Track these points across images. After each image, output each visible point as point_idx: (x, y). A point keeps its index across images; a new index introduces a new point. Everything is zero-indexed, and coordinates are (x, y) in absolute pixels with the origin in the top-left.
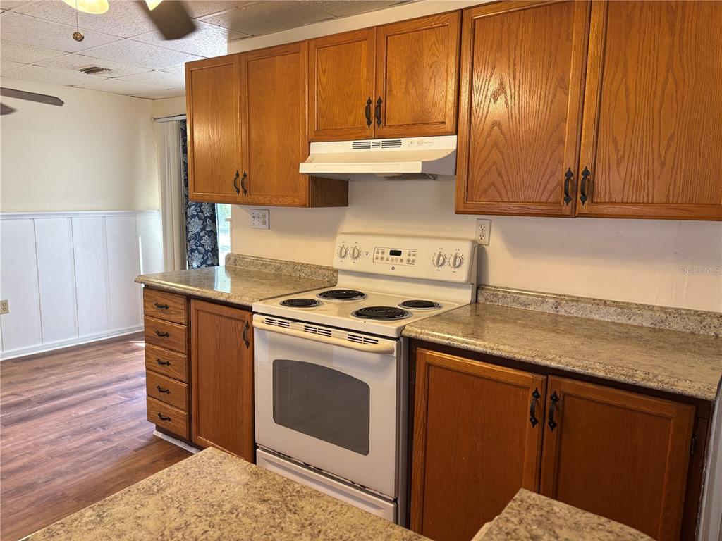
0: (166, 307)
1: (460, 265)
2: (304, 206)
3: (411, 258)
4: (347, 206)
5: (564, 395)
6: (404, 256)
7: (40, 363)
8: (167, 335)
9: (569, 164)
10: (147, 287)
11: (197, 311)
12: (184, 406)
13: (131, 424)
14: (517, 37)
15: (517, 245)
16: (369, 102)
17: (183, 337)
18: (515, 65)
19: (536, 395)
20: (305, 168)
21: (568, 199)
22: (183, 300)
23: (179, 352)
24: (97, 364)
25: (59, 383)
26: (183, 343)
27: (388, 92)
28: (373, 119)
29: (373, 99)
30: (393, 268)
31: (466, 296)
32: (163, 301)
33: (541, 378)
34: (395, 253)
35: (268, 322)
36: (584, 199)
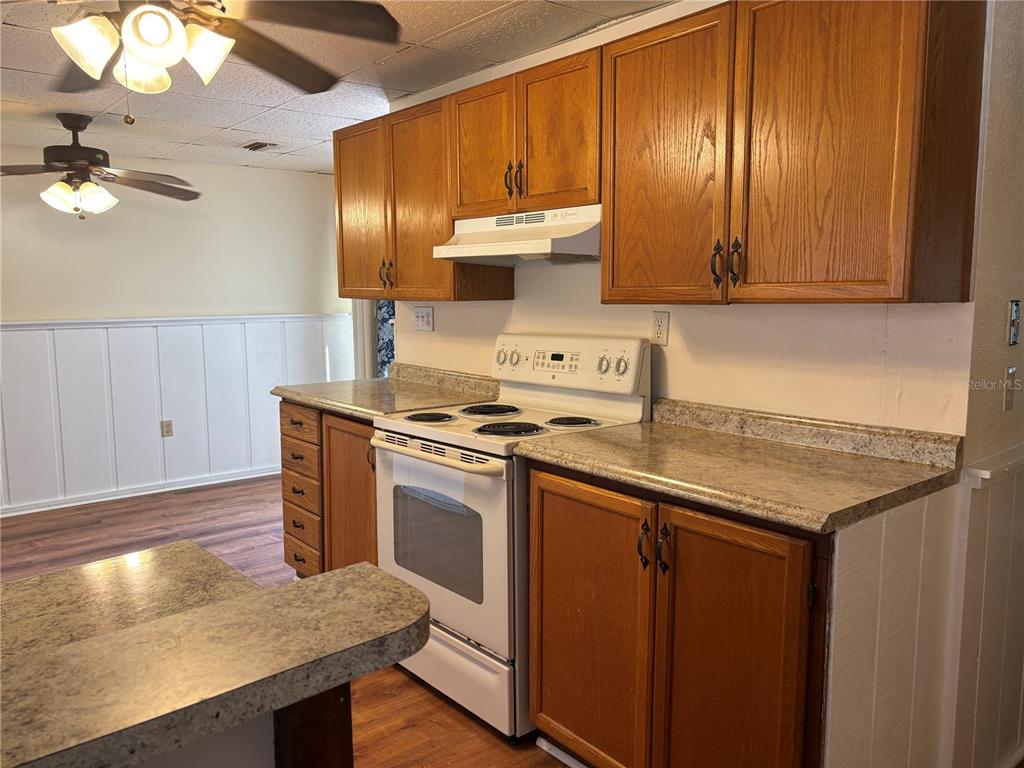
0: (300, 423)
1: (625, 370)
2: (448, 299)
3: (574, 363)
4: (513, 298)
5: (676, 528)
6: (566, 360)
7: (201, 496)
8: (301, 458)
9: (717, 235)
10: (285, 401)
11: (329, 428)
12: (317, 545)
13: (272, 568)
14: (660, 76)
15: (698, 345)
16: (510, 167)
17: (316, 460)
18: (658, 110)
19: (646, 528)
20: (440, 252)
21: (718, 281)
22: (314, 415)
23: (312, 478)
24: (263, 500)
25: (214, 518)
26: (316, 468)
27: (530, 154)
28: (515, 189)
29: (514, 164)
30: (554, 377)
31: (634, 412)
32: (297, 417)
33: (650, 505)
34: (557, 357)
35: (390, 440)
36: (735, 280)
